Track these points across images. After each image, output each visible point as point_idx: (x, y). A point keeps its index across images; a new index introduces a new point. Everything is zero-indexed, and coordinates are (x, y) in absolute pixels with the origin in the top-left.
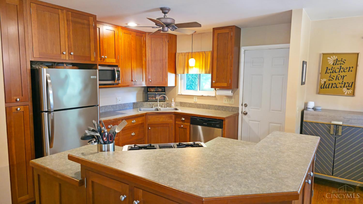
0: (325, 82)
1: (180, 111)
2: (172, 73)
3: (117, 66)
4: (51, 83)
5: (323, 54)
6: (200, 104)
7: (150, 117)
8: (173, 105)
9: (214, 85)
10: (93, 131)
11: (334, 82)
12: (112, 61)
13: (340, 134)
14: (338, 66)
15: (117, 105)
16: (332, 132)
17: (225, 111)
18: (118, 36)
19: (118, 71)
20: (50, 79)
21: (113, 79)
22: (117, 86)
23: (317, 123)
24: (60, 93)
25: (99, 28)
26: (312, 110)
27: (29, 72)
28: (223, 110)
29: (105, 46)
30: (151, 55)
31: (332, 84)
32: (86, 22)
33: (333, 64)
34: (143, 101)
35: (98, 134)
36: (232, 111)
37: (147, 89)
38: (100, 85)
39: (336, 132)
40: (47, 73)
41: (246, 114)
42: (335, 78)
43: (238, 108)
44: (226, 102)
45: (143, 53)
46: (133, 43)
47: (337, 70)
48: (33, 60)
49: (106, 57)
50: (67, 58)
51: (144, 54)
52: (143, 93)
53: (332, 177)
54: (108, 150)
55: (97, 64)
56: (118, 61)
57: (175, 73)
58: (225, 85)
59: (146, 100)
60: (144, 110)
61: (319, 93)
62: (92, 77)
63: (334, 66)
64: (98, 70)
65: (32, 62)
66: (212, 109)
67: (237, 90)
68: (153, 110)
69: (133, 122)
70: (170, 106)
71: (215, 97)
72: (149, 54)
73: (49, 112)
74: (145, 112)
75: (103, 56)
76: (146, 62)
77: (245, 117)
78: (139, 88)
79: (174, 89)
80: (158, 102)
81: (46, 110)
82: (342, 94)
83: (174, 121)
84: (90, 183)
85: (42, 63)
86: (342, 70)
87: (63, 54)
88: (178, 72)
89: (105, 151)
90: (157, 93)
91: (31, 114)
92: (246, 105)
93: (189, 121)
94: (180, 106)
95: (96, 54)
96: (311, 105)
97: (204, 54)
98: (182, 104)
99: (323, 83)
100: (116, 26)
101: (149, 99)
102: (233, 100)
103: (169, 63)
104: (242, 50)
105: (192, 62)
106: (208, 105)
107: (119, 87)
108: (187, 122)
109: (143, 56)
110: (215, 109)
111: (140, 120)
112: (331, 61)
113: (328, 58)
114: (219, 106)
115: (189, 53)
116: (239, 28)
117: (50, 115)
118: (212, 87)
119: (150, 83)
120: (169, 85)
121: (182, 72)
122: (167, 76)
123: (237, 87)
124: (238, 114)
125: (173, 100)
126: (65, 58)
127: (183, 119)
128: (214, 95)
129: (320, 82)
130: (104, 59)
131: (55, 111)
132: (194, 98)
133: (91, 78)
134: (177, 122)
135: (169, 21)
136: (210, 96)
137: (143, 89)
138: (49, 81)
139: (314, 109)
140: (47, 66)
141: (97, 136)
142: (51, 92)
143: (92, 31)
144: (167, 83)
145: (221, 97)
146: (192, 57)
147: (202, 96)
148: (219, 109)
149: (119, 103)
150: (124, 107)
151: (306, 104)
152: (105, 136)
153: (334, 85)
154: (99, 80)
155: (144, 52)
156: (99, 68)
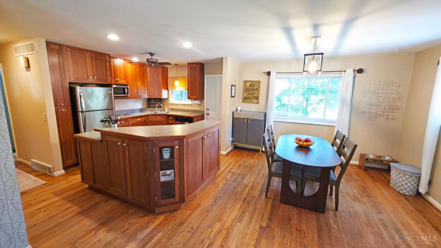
0: (246, 96)
1: (170, 113)
2: (166, 89)
3: (126, 85)
4: (82, 96)
5: (245, 81)
6: (183, 109)
7: (150, 117)
8: (166, 110)
9: (189, 97)
10: (107, 118)
11: (250, 96)
12: (124, 82)
13: (249, 123)
14: (251, 88)
15: (128, 110)
16: (246, 122)
17: (197, 113)
18: (127, 66)
19: (127, 88)
20: (82, 93)
21: (124, 93)
22: (127, 97)
23: (239, 118)
24: (89, 101)
25: (113, 61)
26: (240, 111)
27: (68, 89)
29: (118, 73)
30: (151, 78)
31: (249, 97)
32: (103, 58)
33: (249, 87)
34: (147, 108)
35: (109, 120)
36: (201, 113)
37: (149, 100)
38: (115, 97)
39: (248, 122)
40: (80, 89)
41: (208, 114)
42: (250, 94)
43: (204, 111)
44: (198, 108)
46: (137, 70)
47: (251, 90)
48: (70, 82)
49: (119, 79)
50: (92, 81)
51: (146, 78)
52: (147, 102)
53: (246, 145)
54: (115, 127)
55: (112, 84)
56: (127, 82)
57: (167, 89)
58: (195, 97)
59: (149, 107)
60: (147, 113)
61: (243, 102)
62: (109, 92)
63: (250, 88)
64: (112, 88)
65: (70, 83)
67: (203, 101)
68: (153, 113)
69: (138, 120)
70: (164, 110)
71: (192, 104)
72: (149, 78)
73: (82, 112)
74: (147, 114)
75: (117, 79)
76: (147, 82)
77: (208, 116)
78: (144, 99)
79: (167, 100)
80: (156, 108)
81: (81, 111)
82: (253, 103)
83: (166, 120)
84: (105, 140)
85: (76, 83)
86: (253, 90)
87: (89, 78)
88: (169, 89)
89: (113, 127)
90: (156, 102)
91: (71, 113)
92: (208, 110)
93: (174, 119)
94: (171, 111)
95: (112, 78)
96: (239, 108)
97: (184, 79)
98: (173, 110)
99: (245, 96)
100: (125, 60)
101: (151, 106)
102: (201, 106)
103: (162, 83)
104: (206, 76)
105: (177, 83)
106: (188, 110)
107: (129, 98)
108: (174, 120)
110: (192, 112)
111: (143, 119)
112: (248, 84)
113: (247, 83)
114: (194, 110)
115: (175, 77)
116: (203, 64)
117: (83, 114)
118: (188, 98)
119: (151, 96)
120: (163, 97)
121: (172, 89)
122: (161, 92)
123: (203, 98)
124: (204, 115)
125: (166, 107)
126: (91, 80)
127: (171, 118)
128: (191, 104)
129: (244, 96)
130: (118, 81)
131: (86, 111)
132: (180, 106)
134: (167, 120)
135: (154, 61)
136: (188, 104)
137: (147, 100)
138: (81, 94)
139: (240, 110)
140: (79, 85)
141: (108, 120)
142: (83, 101)
143: (108, 64)
144: (161, 96)
145: (195, 104)
146: (177, 80)
147: (184, 104)
148: (194, 112)
149: (130, 108)
150: (133, 111)
151: (237, 108)
152: (112, 120)
153: (250, 98)
154: (114, 94)
155: (145, 76)
156: (114, 86)
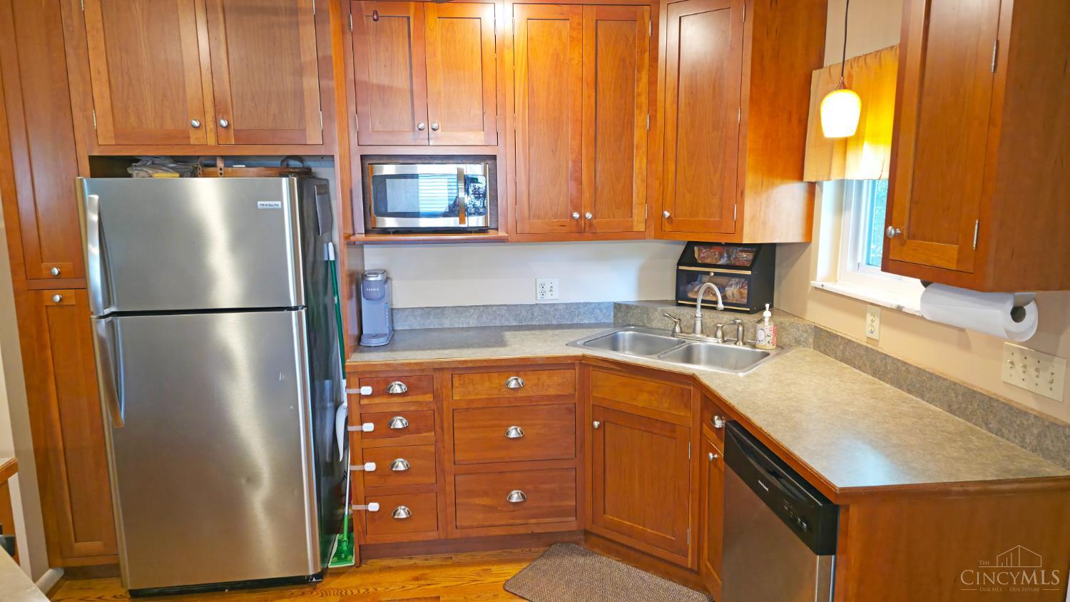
4: (96, 224)
9: (893, 255)
20: (97, 211)
28: (987, 424)
29: (436, 84)
40: (91, 191)
44: (1014, 371)
45: (639, 94)
48: (96, 152)
49: (437, 126)
50: (212, 141)
51: (644, 100)
58: (950, 257)
62: (261, 205)
66: (931, 401)
69: (510, 383)
75: (422, 125)
83: (697, 420)
87: (195, 127)
90: (712, 271)
93: (723, 444)
94: (814, 348)
102: (1059, 368)
106: (920, 372)
109: (640, 107)
111: (551, 382)
114: (971, 394)
118: (885, 266)
127: (718, 424)
132: (870, 318)
133: (259, 207)
138: (93, 217)
143: (308, 32)
144: (738, 226)
146: (843, 86)
147: (899, 310)
148: (966, 408)
149: (550, 298)
